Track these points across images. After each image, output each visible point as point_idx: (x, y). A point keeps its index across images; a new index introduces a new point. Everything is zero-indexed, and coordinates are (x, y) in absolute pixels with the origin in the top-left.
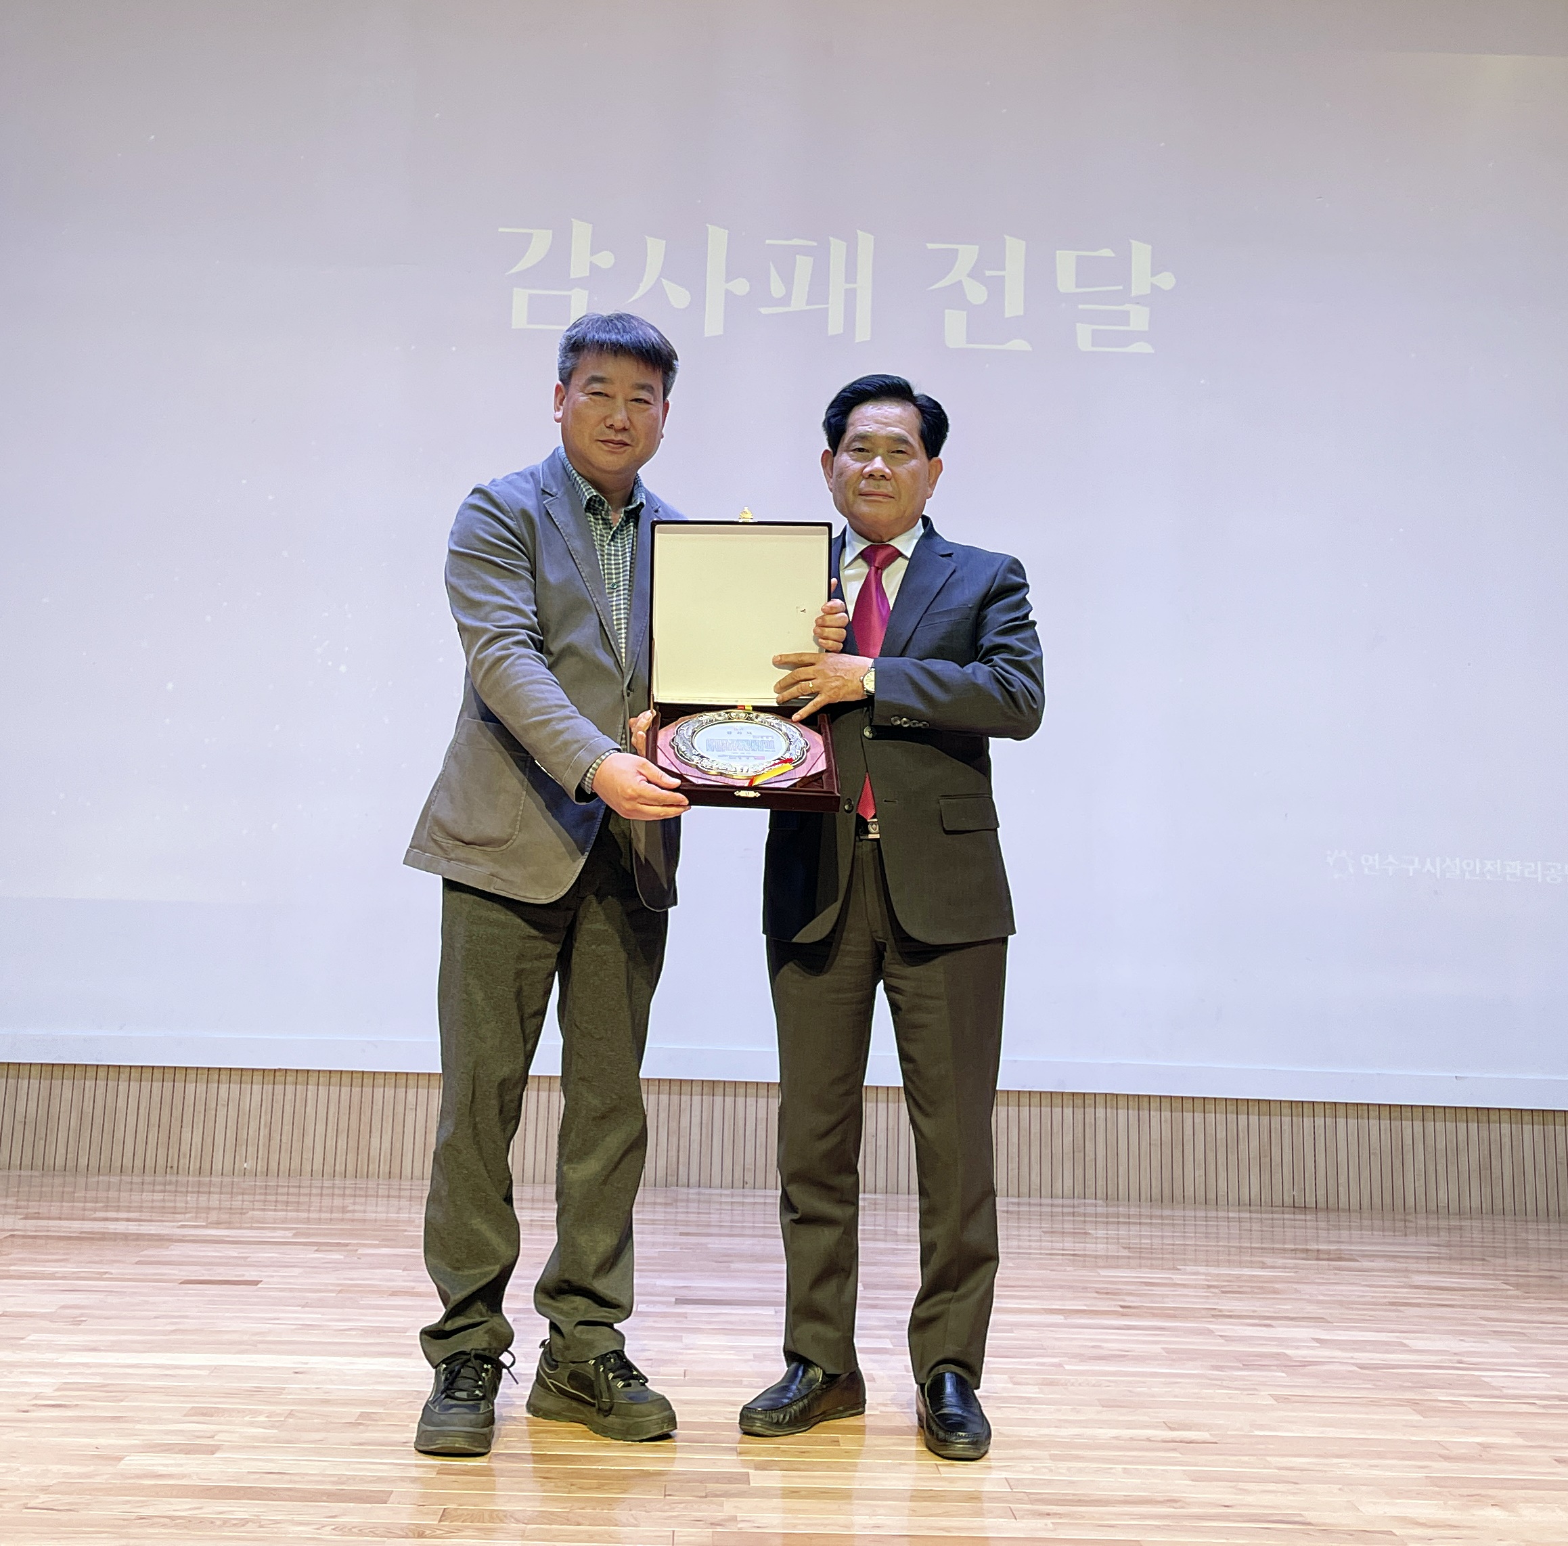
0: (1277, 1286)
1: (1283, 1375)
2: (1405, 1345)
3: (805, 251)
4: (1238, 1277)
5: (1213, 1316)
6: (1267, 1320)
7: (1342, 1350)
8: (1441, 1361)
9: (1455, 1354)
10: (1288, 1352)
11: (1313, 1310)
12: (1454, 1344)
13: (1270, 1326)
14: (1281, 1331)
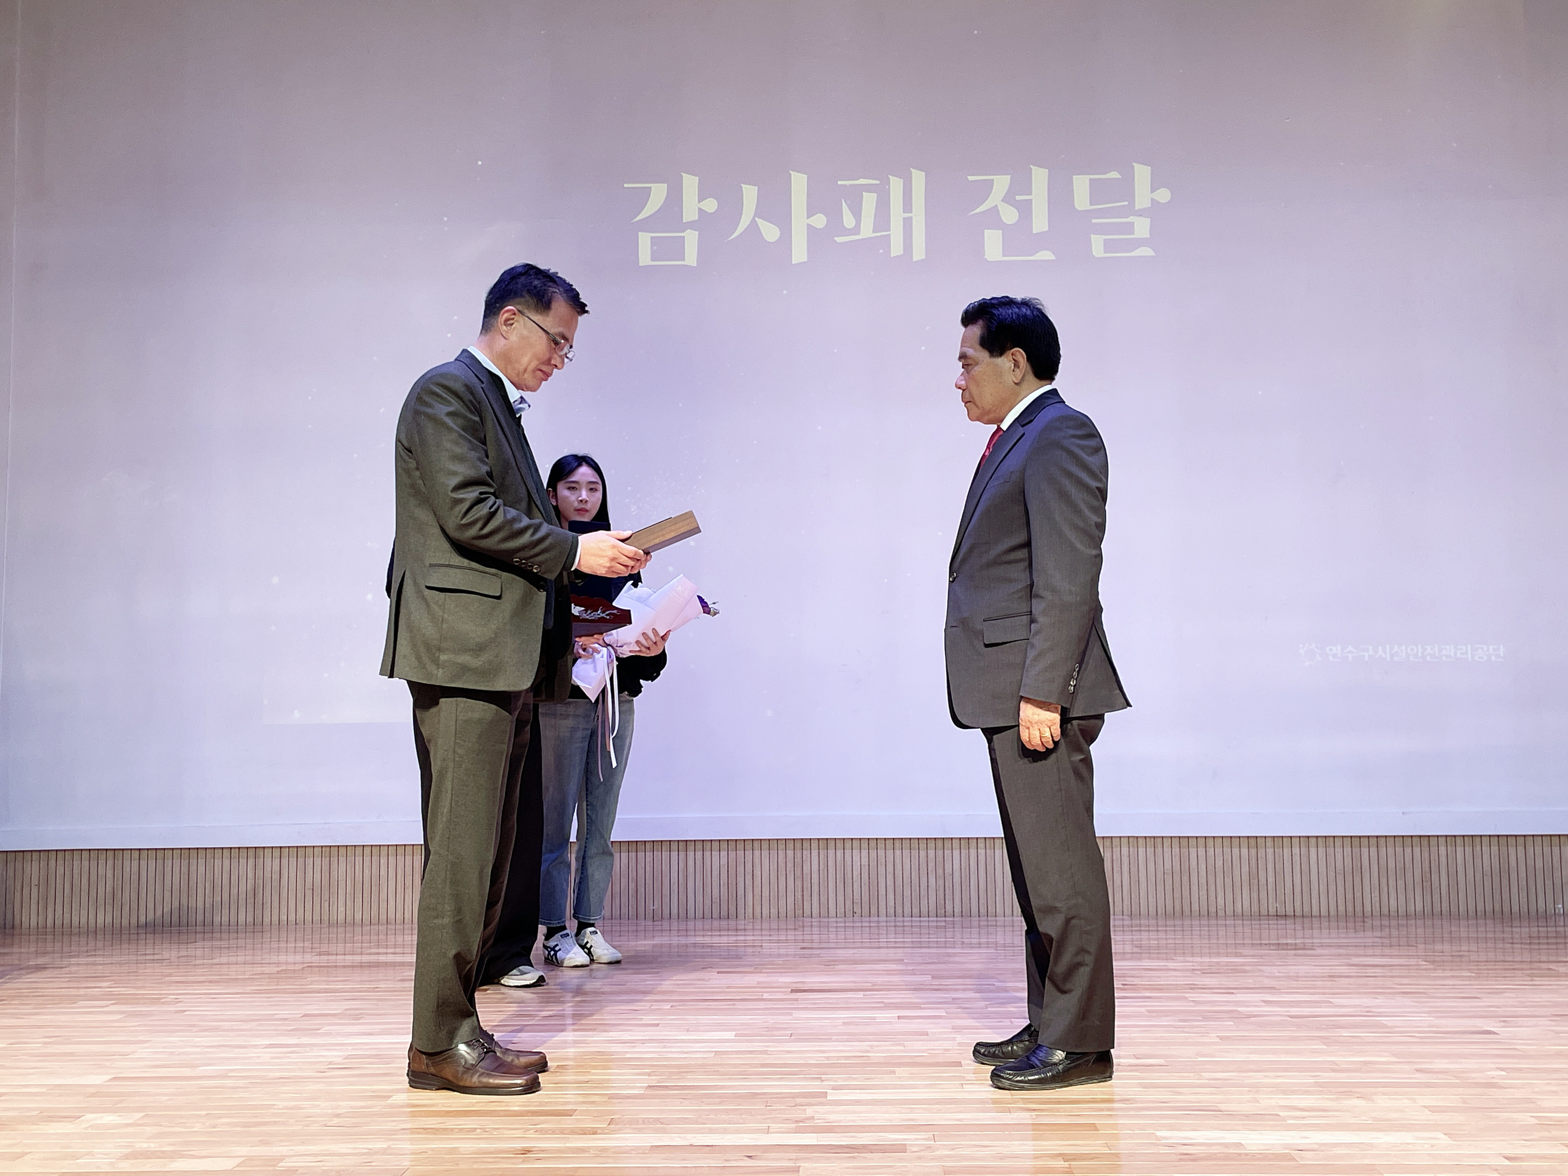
0: (1247, 968)
1: (1232, 1023)
2: (1331, 1002)
3: (869, 188)
4: (1218, 963)
5: (1191, 989)
6: (1229, 990)
7: (1280, 1007)
8: (1354, 1012)
9: (1367, 1007)
10: (1239, 1009)
11: (1267, 982)
12: (1366, 1001)
13: (1232, 993)
14: (1239, 997)
